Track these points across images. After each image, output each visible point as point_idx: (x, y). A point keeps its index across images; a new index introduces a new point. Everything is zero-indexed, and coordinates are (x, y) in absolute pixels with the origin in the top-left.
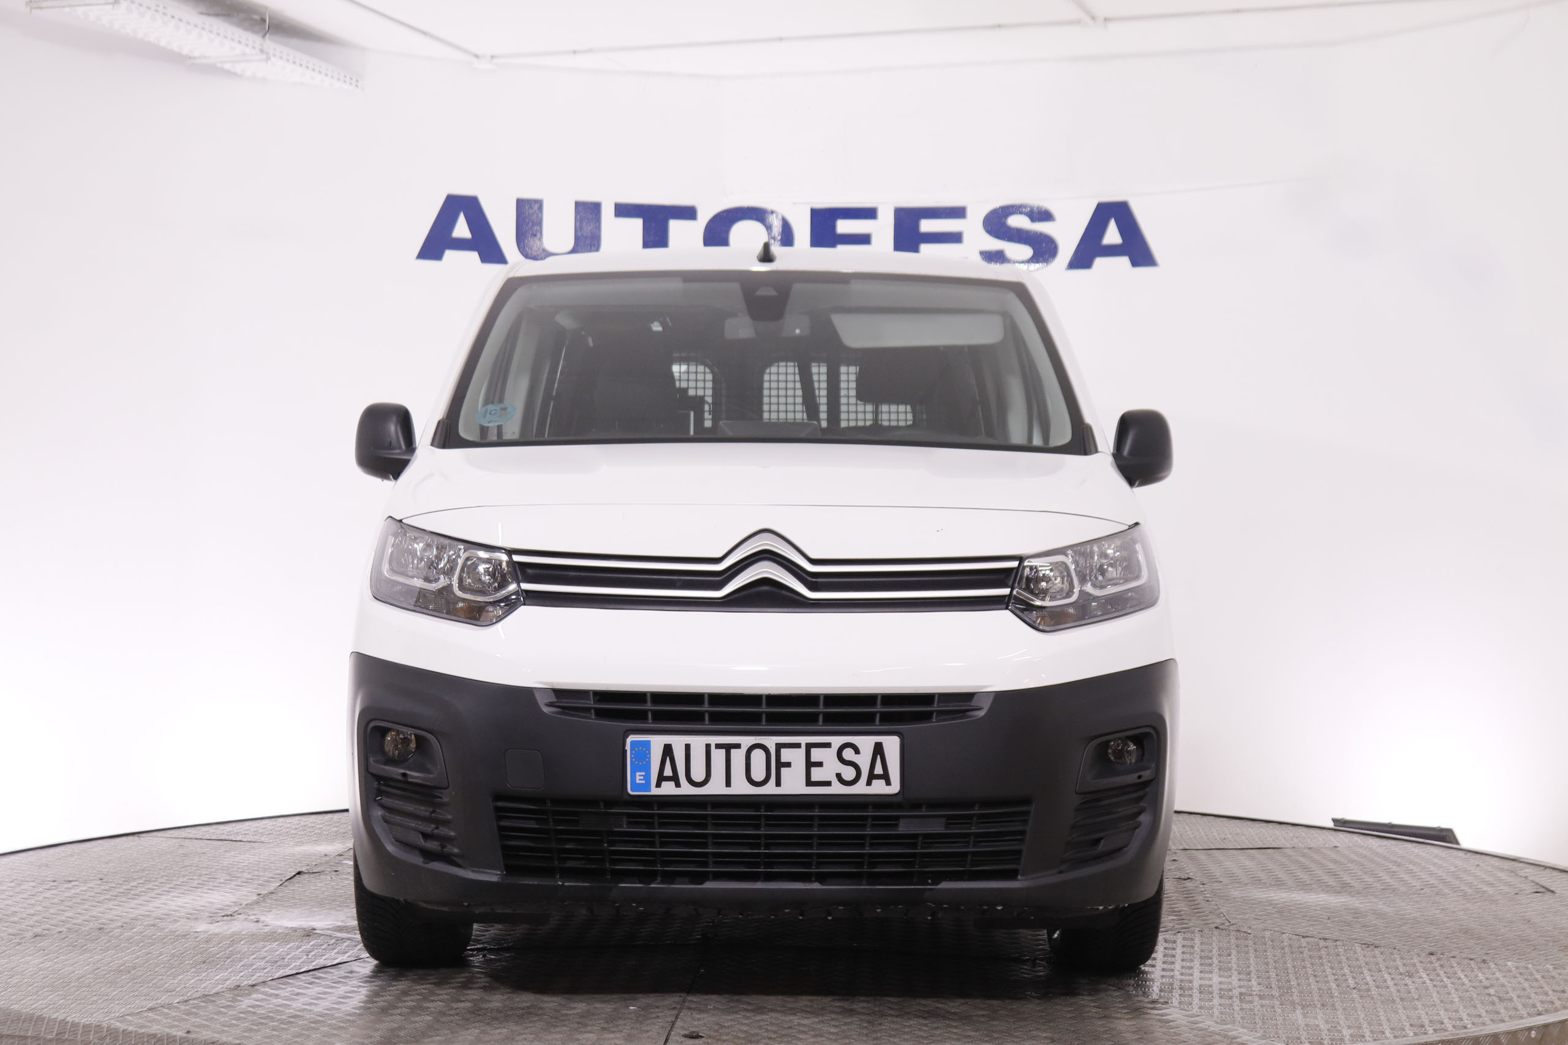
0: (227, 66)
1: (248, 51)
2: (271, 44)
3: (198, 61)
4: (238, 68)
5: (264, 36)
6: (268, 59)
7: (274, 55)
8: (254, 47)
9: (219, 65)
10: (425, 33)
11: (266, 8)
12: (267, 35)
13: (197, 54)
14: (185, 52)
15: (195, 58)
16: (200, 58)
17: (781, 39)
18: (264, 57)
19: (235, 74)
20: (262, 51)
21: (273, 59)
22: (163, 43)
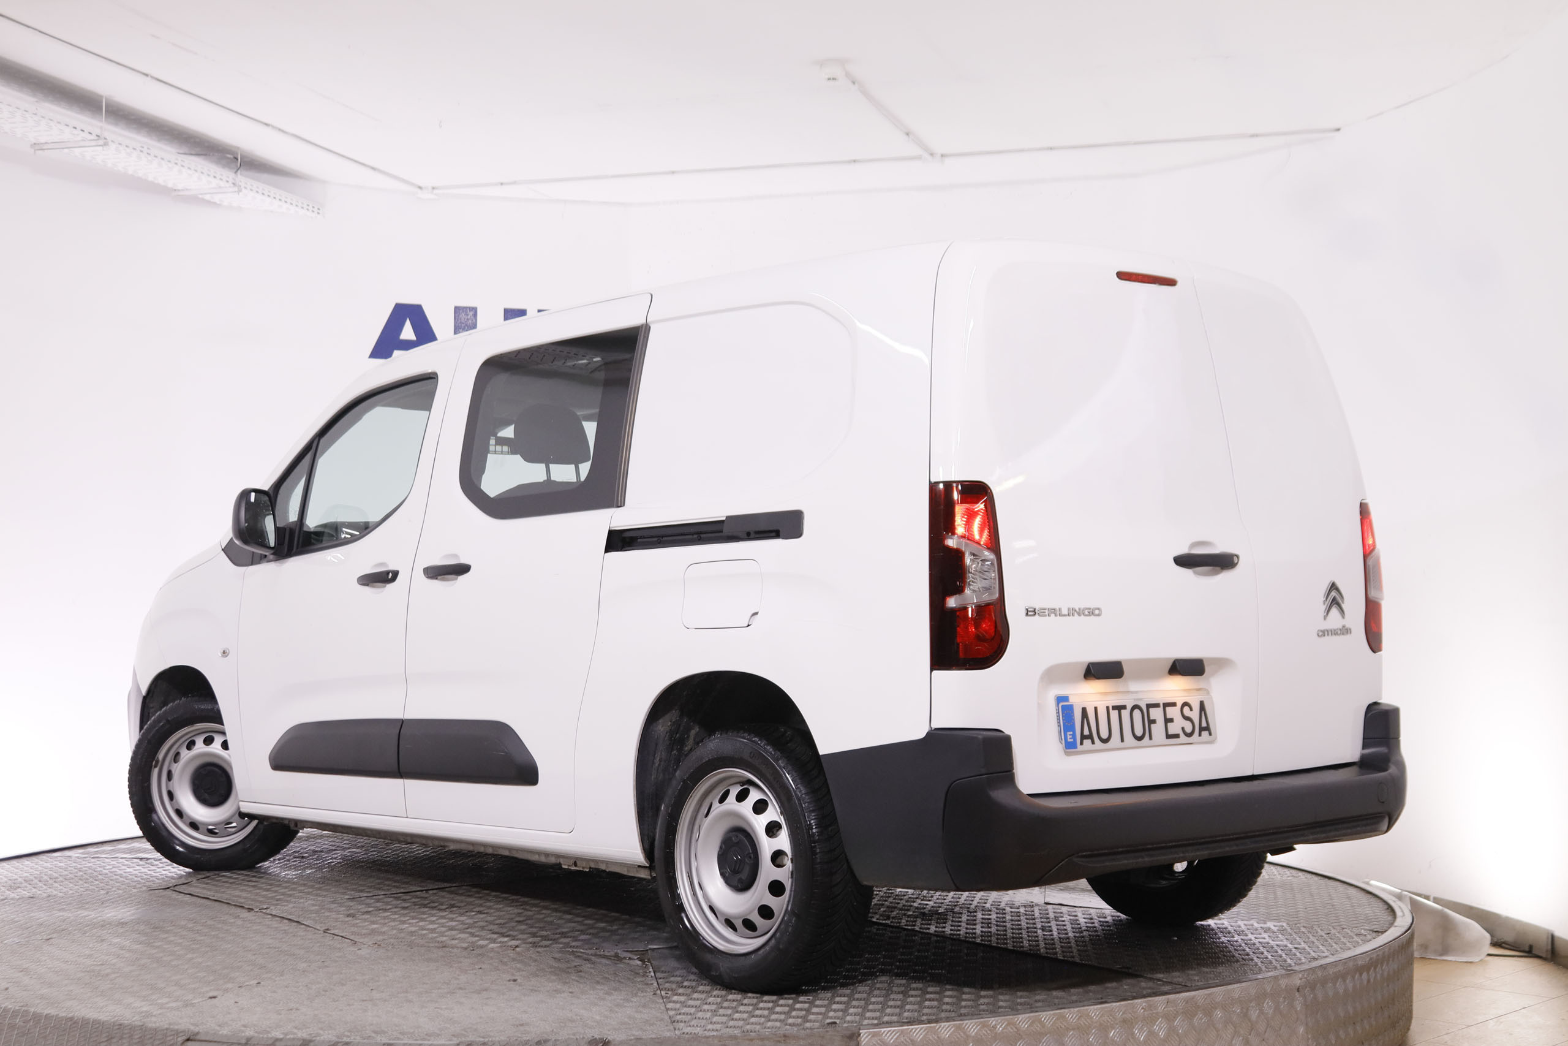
0: (207, 197)
1: (222, 184)
2: (243, 179)
3: (181, 193)
4: (216, 199)
5: (236, 172)
6: (240, 191)
7: (245, 188)
8: (227, 182)
9: (200, 196)
10: (373, 169)
11: (238, 148)
12: (239, 171)
13: (180, 187)
14: (170, 185)
15: (179, 190)
16: (182, 190)
17: (673, 172)
18: (236, 189)
19: (215, 203)
20: (234, 184)
21: (244, 190)
22: (150, 179)
